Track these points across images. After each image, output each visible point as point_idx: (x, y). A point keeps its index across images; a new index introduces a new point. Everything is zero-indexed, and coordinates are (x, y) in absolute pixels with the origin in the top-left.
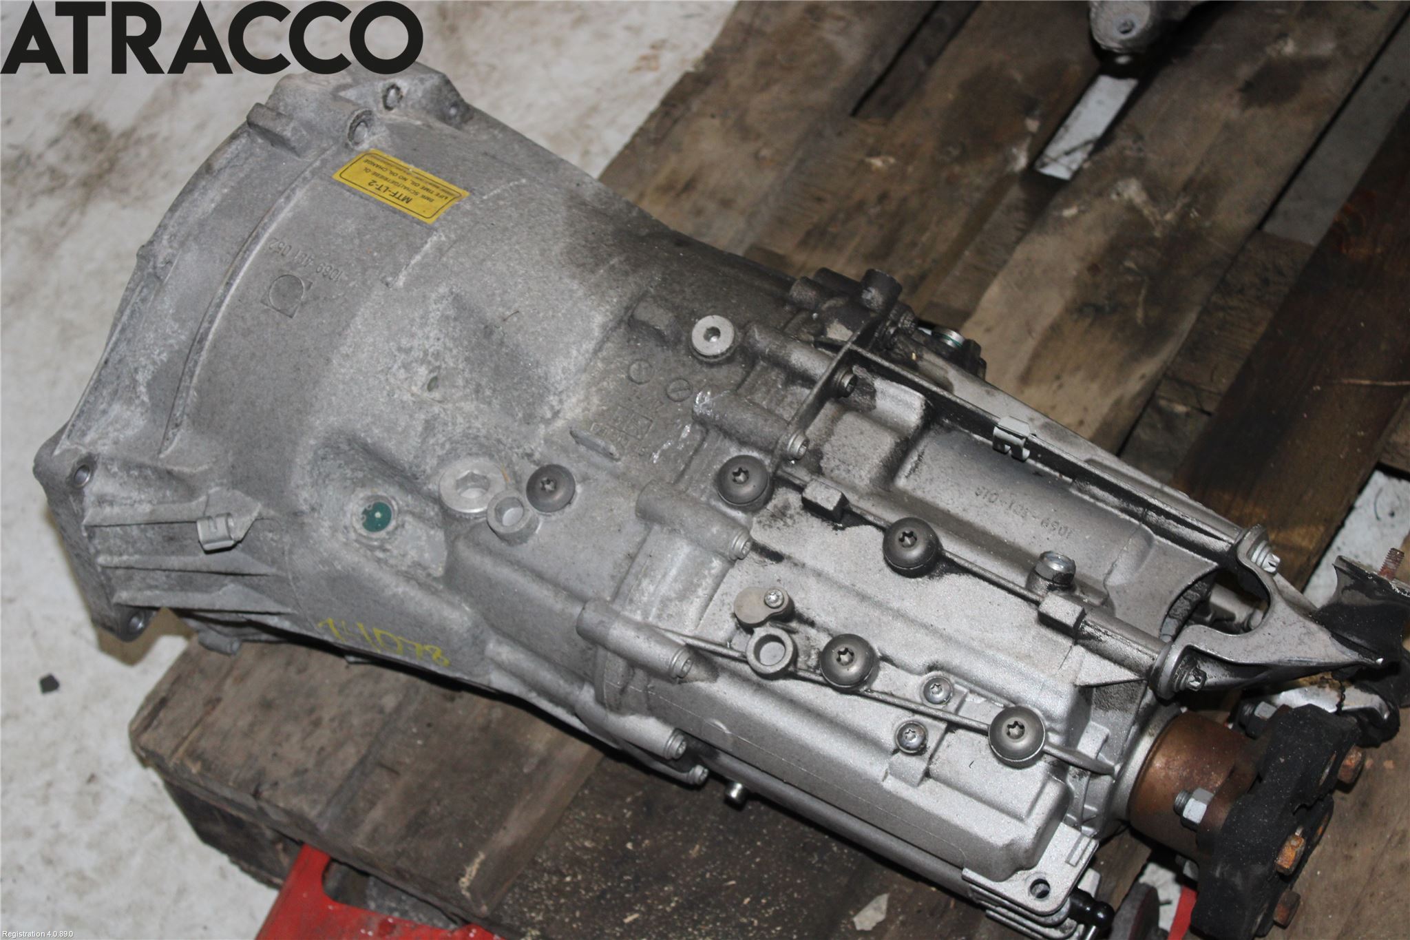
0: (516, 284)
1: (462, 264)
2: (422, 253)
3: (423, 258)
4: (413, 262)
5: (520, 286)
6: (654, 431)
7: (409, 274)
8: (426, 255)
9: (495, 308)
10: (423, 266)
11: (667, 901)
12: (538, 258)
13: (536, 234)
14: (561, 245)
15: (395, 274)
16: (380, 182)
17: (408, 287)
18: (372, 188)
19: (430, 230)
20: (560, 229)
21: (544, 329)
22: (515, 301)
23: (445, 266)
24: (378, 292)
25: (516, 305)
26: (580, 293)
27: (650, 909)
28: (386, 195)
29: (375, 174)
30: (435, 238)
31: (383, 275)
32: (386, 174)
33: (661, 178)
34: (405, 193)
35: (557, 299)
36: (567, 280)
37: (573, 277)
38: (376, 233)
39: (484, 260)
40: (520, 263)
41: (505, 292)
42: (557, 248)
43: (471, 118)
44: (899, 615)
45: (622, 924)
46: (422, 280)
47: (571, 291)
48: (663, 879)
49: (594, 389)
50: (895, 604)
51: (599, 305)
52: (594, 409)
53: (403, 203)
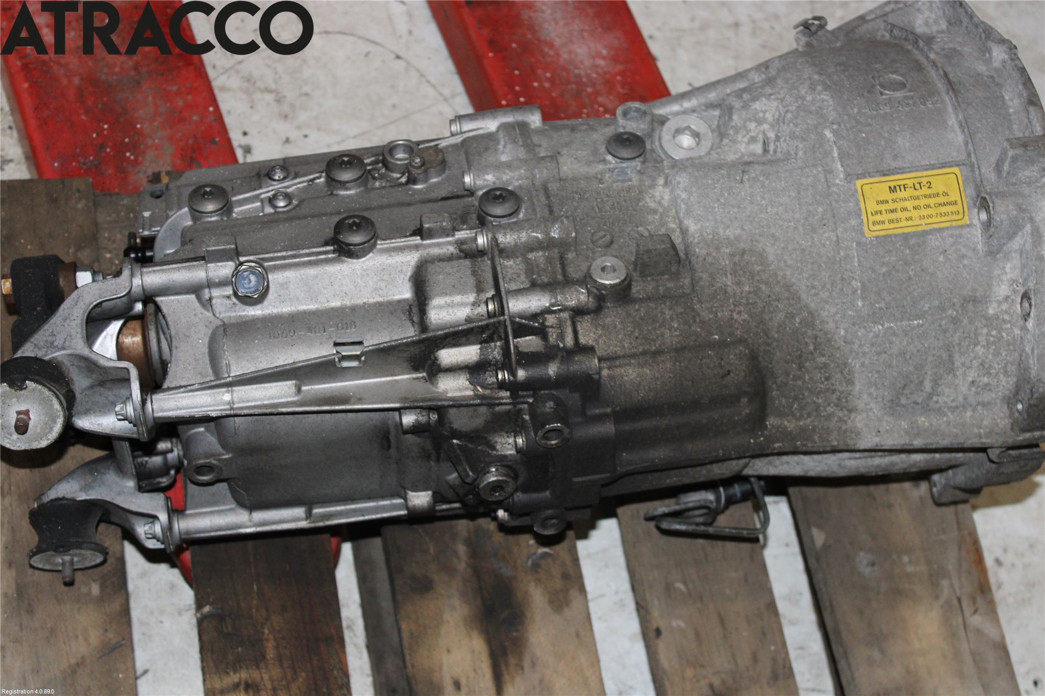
0: (763, 198)
1: (808, 177)
2: (837, 159)
3: (833, 157)
4: (835, 149)
5: (759, 199)
7: (828, 141)
8: (833, 160)
9: (758, 173)
10: (827, 154)
12: (773, 230)
13: (795, 250)
14: (772, 257)
15: (835, 132)
16: (925, 191)
17: (822, 136)
18: (924, 181)
19: (850, 177)
20: (788, 273)
21: (714, 188)
22: (750, 187)
23: (814, 166)
24: (832, 115)
25: (747, 186)
26: (721, 231)
28: (910, 183)
29: (936, 195)
30: (842, 176)
31: (842, 127)
32: (931, 201)
34: (900, 194)
35: (728, 213)
36: (738, 231)
37: (738, 238)
38: (880, 148)
39: (799, 193)
40: (777, 214)
41: (763, 186)
42: (771, 252)
46: (817, 146)
47: (728, 227)
49: (661, 210)
51: (701, 235)
52: (648, 200)
53: (892, 184)
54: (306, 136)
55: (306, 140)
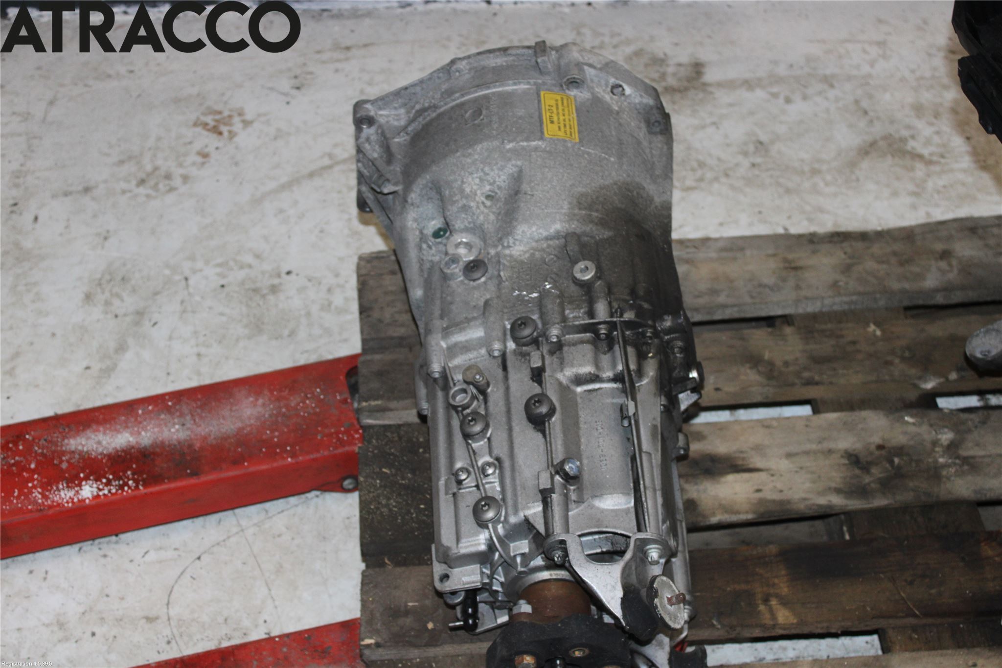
0: (546, 186)
1: (537, 160)
2: (528, 144)
3: (527, 146)
4: (521, 143)
5: (546, 188)
6: (527, 285)
7: (515, 147)
8: (529, 146)
9: (528, 186)
10: (523, 148)
11: (403, 479)
12: (568, 185)
13: (581, 177)
14: (584, 190)
15: (510, 142)
16: (554, 109)
17: (509, 150)
18: (548, 107)
19: (542, 138)
20: (593, 185)
21: (534, 210)
22: (537, 191)
23: (530, 156)
24: (496, 143)
25: (536, 193)
26: (564, 211)
27: (395, 475)
28: (548, 114)
29: (557, 105)
30: (540, 143)
31: (506, 138)
32: (560, 107)
33: (790, 256)
34: (555, 119)
35: (552, 205)
36: (566, 203)
37: (570, 203)
38: (524, 122)
39: (546, 167)
40: (558, 181)
41: (538, 185)
42: (580, 189)
43: (665, 134)
44: (510, 430)
45: (381, 469)
46: (516, 153)
47: (562, 207)
48: (413, 472)
49: (532, 251)
50: (514, 424)
51: (564, 222)
52: (522, 258)
53: (549, 122)
54: (265, 622)
55: (268, 621)
